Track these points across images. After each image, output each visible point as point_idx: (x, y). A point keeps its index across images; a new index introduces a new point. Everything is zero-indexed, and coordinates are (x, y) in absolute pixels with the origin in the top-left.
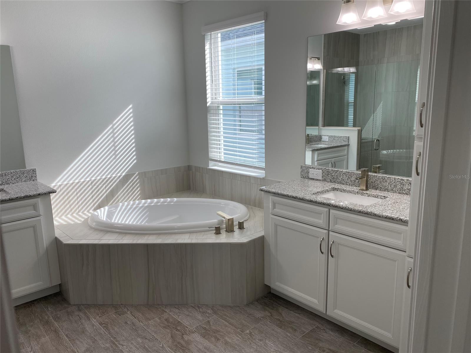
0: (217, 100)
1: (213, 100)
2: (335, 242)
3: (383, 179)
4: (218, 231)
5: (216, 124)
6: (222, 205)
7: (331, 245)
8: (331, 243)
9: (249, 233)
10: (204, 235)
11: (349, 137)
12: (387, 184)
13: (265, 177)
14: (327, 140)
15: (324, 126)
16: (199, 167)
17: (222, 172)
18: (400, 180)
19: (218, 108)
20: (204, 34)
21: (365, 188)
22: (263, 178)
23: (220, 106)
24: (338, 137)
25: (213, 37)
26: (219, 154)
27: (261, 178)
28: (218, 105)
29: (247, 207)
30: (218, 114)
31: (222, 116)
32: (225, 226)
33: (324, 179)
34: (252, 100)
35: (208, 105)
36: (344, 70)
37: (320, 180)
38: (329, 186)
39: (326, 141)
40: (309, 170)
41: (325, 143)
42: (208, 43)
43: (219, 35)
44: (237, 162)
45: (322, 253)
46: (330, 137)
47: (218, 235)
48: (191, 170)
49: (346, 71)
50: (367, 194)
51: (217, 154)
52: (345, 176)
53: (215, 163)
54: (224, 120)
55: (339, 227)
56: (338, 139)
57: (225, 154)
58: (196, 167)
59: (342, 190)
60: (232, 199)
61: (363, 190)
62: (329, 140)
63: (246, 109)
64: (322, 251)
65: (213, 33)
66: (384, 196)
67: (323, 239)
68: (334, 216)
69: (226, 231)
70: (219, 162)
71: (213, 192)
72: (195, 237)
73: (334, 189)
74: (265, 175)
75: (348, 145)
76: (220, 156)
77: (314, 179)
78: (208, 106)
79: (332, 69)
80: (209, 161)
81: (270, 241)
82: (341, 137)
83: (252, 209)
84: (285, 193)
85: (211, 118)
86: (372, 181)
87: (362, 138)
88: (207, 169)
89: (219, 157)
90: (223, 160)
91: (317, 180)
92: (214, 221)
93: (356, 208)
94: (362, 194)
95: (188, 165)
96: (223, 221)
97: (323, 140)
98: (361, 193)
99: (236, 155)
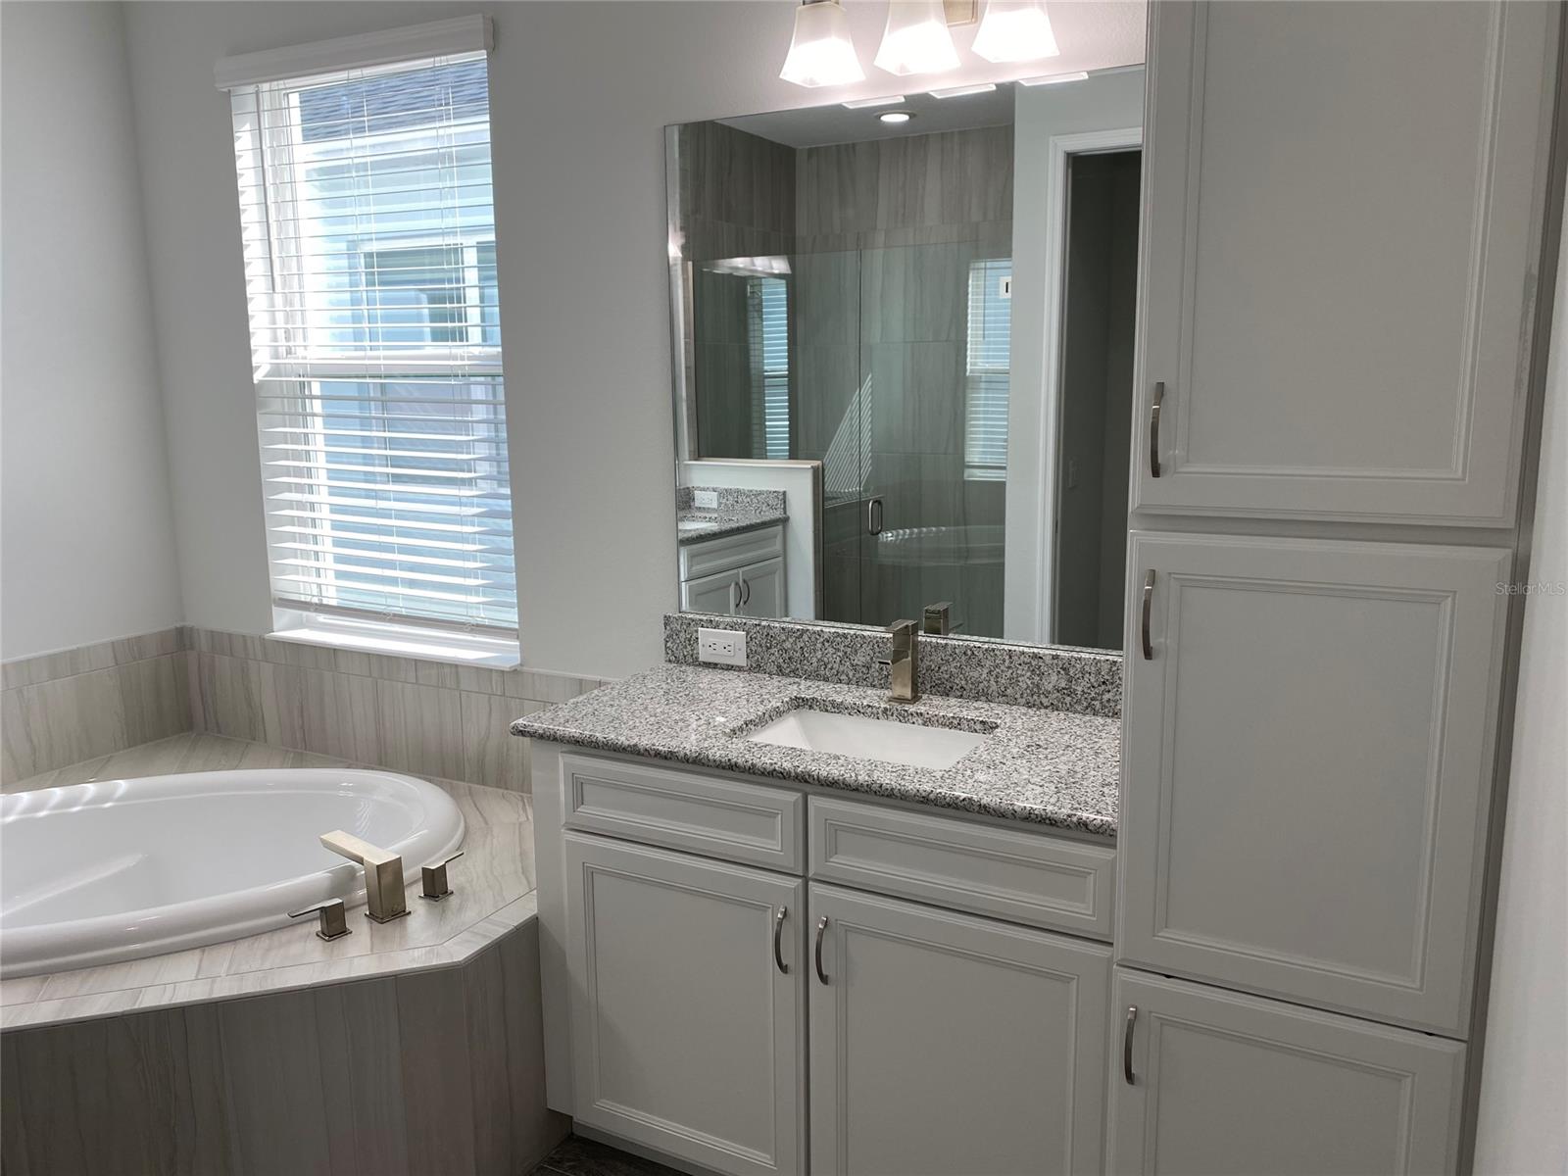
0: (298, 358)
1: (277, 358)
2: (832, 920)
3: (970, 654)
4: (334, 924)
5: (296, 455)
6: (342, 793)
7: (821, 934)
8: (816, 926)
9: (470, 914)
10: (268, 950)
11: (784, 493)
12: (984, 676)
13: (521, 665)
14: (715, 505)
15: (698, 454)
16: (230, 635)
17: (334, 652)
18: (1027, 660)
19: (301, 392)
20: (226, 90)
21: (908, 693)
22: (515, 672)
23: (309, 382)
24: (749, 494)
25: (266, 105)
26: (314, 579)
27: (503, 672)
28: (302, 379)
29: (453, 793)
30: (305, 415)
31: (319, 421)
32: (362, 892)
33: (754, 665)
34: (451, 363)
35: (258, 377)
36: (754, 266)
37: (740, 669)
38: (778, 690)
39: (709, 508)
40: (697, 631)
41: (708, 515)
42: (247, 127)
43: (295, 99)
44: (396, 610)
45: (784, 968)
46: (724, 494)
47: (337, 943)
48: (192, 648)
49: (760, 269)
50: (921, 714)
51: (305, 579)
52: (830, 650)
53: (301, 615)
54: (330, 439)
55: (845, 863)
56: (748, 500)
57: (340, 575)
58: (212, 632)
59: (827, 704)
60: (382, 760)
61: (901, 700)
62: (720, 504)
63: (417, 395)
64: (784, 962)
65: (265, 87)
66: (982, 722)
67: (785, 914)
68: (826, 820)
69: (372, 916)
70: (316, 611)
71: (298, 736)
72: (229, 968)
73: (799, 704)
74: (519, 655)
75: (784, 521)
76: (319, 586)
77: (716, 664)
78: (255, 382)
79: (716, 261)
80: (273, 608)
81: (569, 935)
82: (761, 493)
83: (471, 794)
84: (623, 740)
85: (272, 432)
86: (928, 663)
87: (826, 495)
88: (262, 640)
89: (315, 592)
90: (333, 603)
91: (730, 668)
92: (312, 877)
93: (910, 786)
94: (904, 717)
95: (177, 629)
96: (352, 872)
97: (697, 504)
98: (897, 711)
99: (393, 581)
